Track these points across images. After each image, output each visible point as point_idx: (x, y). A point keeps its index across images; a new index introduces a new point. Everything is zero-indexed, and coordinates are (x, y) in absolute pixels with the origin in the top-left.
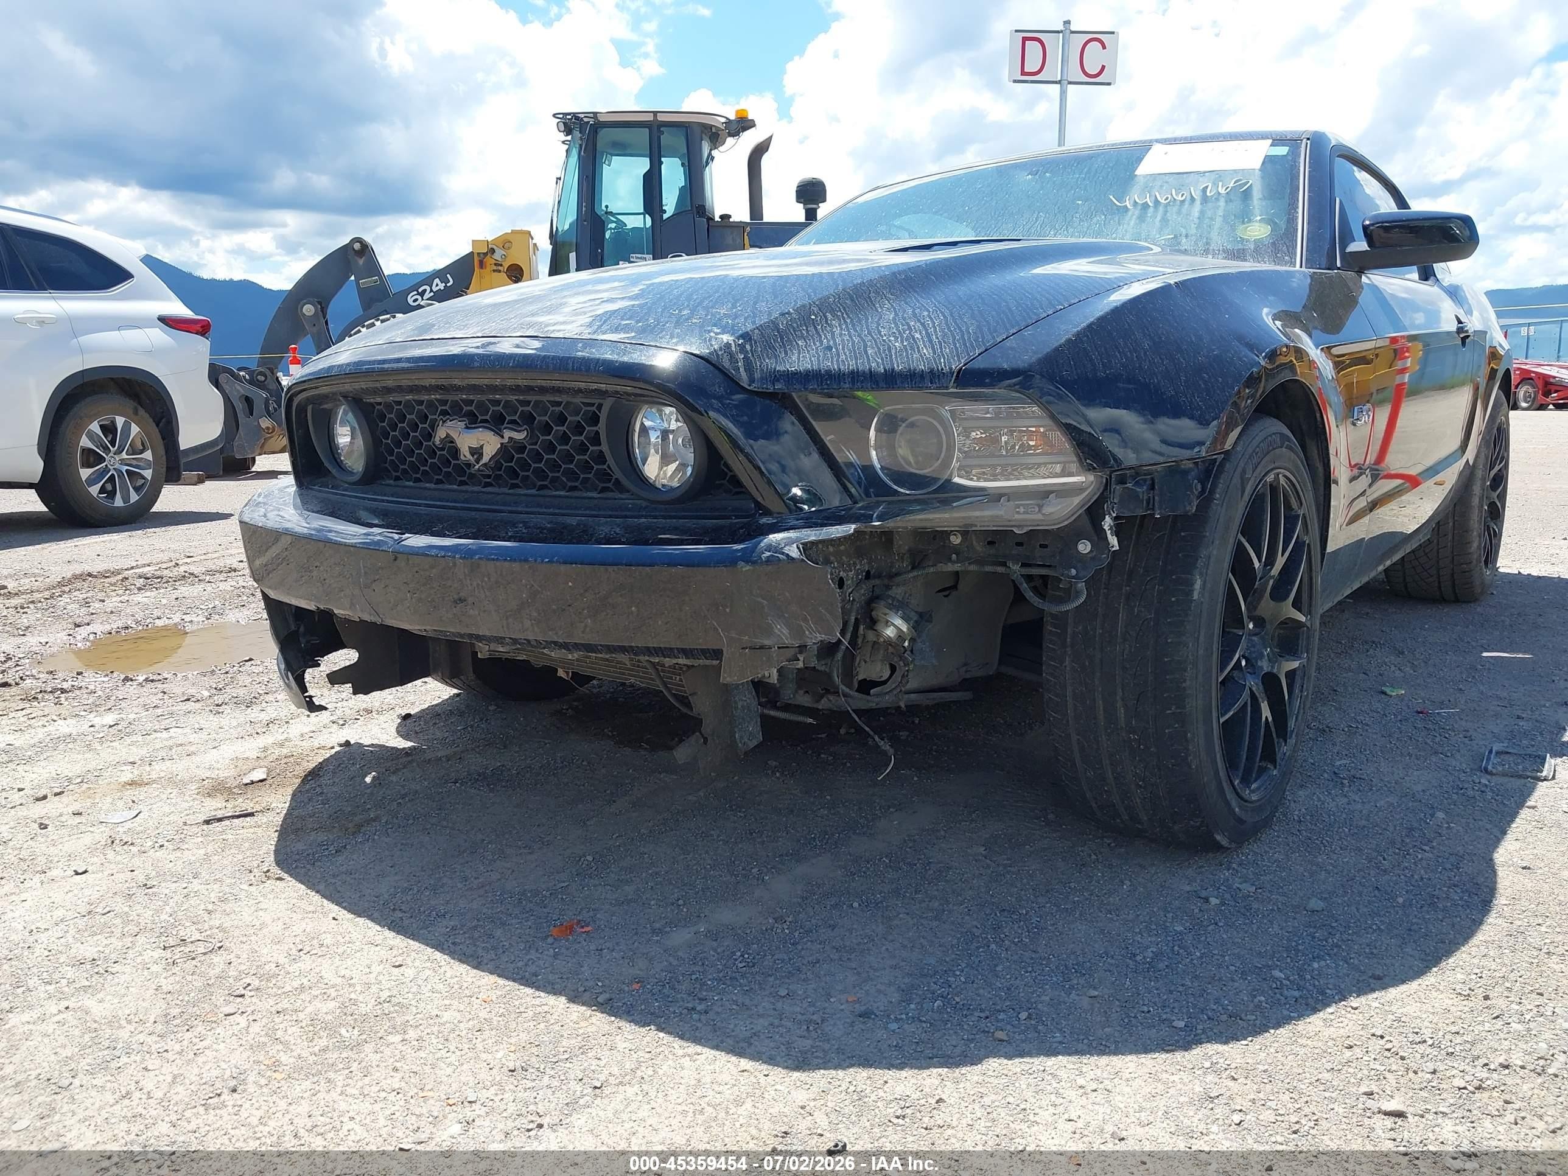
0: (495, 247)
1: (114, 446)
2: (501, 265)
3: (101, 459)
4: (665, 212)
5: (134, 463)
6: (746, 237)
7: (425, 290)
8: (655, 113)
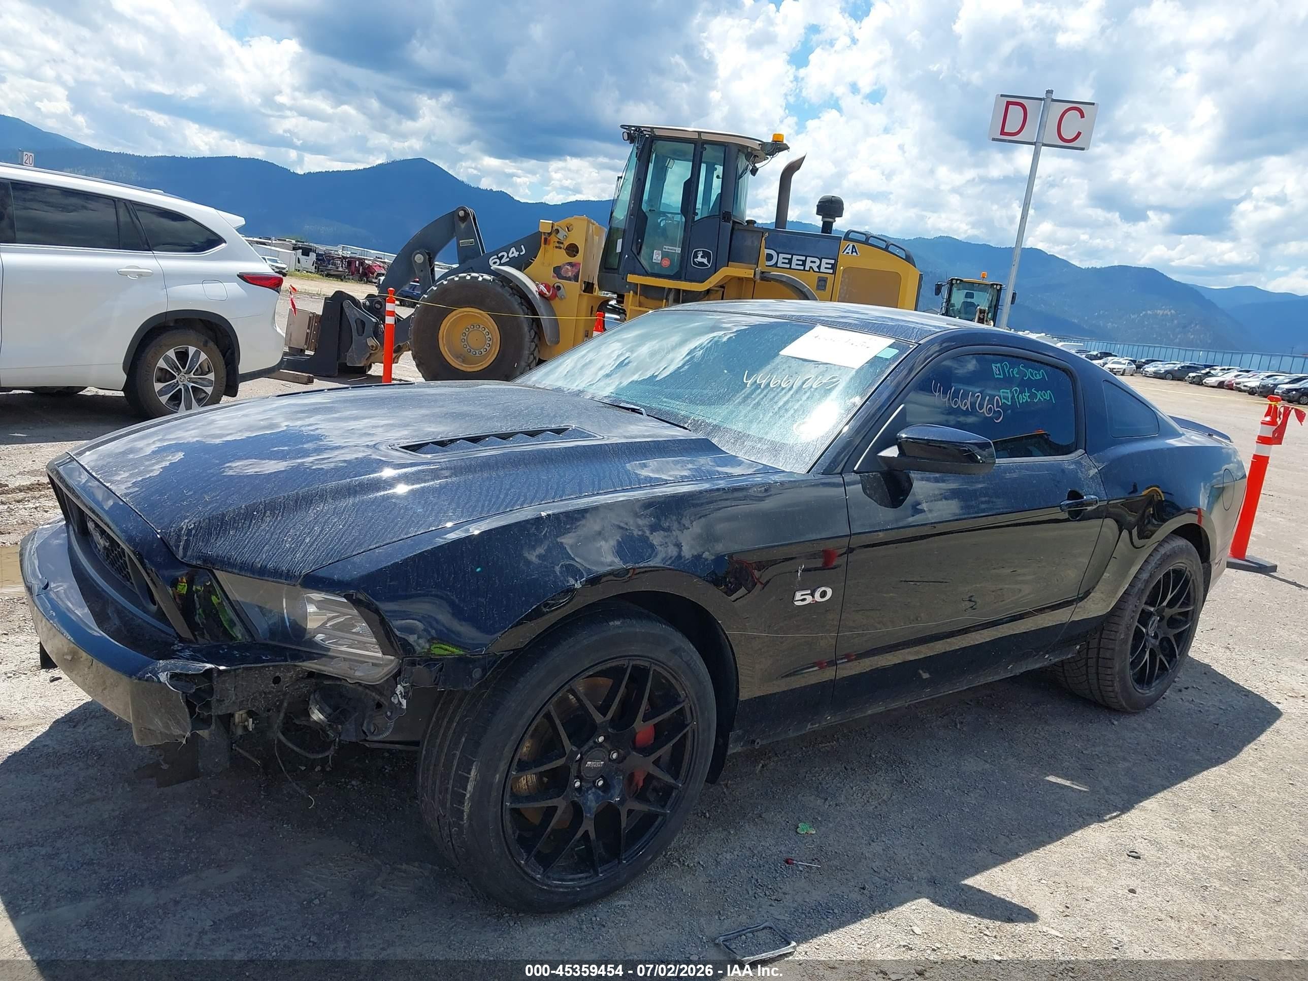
0: (559, 229)
1: (184, 368)
2: (562, 243)
3: (174, 377)
4: (697, 214)
5: (200, 381)
6: (763, 241)
7: (503, 256)
8: (699, 133)
